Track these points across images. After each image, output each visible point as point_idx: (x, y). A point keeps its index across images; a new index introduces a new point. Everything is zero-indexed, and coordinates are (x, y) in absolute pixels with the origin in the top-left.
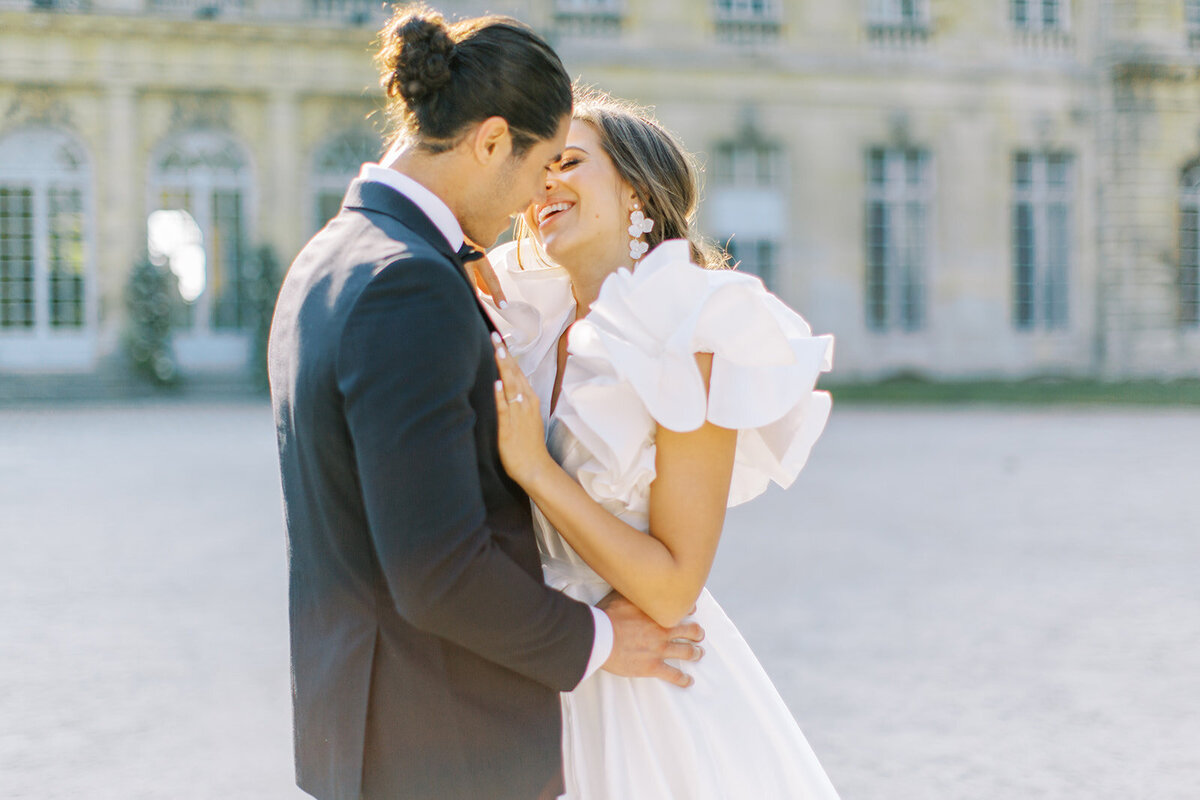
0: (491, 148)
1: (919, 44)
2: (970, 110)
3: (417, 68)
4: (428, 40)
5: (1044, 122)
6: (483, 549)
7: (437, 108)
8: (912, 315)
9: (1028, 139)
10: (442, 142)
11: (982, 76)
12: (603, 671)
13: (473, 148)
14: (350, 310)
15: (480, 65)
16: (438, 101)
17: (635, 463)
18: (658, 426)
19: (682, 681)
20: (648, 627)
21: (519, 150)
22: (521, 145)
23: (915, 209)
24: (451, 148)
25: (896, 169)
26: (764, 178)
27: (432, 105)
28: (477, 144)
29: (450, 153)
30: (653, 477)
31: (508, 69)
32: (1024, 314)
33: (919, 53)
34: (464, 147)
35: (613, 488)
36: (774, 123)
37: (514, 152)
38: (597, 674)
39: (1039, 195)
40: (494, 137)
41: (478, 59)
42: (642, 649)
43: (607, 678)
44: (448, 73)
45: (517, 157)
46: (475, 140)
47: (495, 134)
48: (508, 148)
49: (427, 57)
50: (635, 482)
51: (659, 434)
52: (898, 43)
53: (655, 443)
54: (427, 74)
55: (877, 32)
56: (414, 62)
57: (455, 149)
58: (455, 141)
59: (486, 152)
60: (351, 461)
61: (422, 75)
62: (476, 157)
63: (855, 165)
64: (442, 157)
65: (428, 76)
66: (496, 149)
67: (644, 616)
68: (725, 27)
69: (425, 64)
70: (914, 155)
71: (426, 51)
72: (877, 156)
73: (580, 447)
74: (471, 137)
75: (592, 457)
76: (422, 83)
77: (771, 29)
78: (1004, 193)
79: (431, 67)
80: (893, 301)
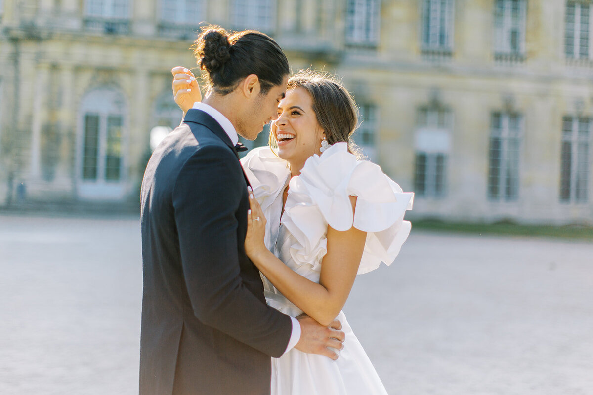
0: (251, 90)
1: (519, 64)
2: (543, 95)
3: (214, 53)
4: (218, 40)
5: (579, 103)
6: (237, 287)
7: (224, 72)
8: (511, 193)
9: (571, 110)
10: (228, 89)
11: (549, 79)
12: (295, 349)
13: (242, 90)
14: (182, 168)
15: (244, 51)
16: (225, 69)
17: (317, 246)
18: (329, 228)
19: (334, 357)
20: (320, 328)
21: (264, 90)
22: (265, 88)
23: (515, 143)
24: (232, 91)
25: (505, 122)
26: (441, 124)
27: (222, 71)
28: (244, 87)
29: (232, 93)
30: (325, 253)
31: (257, 52)
32: (565, 194)
33: (519, 67)
34: (238, 90)
35: (306, 258)
36: (448, 98)
37: (262, 91)
38: (291, 351)
39: (575, 137)
40: (252, 84)
41: (243, 48)
42: (315, 339)
43: (297, 353)
44: (229, 55)
45: (263, 94)
46: (243, 86)
47: (252, 83)
48: (259, 89)
49: (218, 48)
50: (316, 255)
51: (329, 231)
52: (509, 62)
53: (327, 238)
54: (219, 55)
55: (499, 57)
56: (213, 51)
57: (234, 91)
58: (234, 87)
59: (249, 91)
60: (176, 242)
61: (216, 56)
62: (244, 94)
63: (486, 119)
64: (229, 96)
65: (219, 56)
66: (253, 90)
67: (317, 323)
68: (425, 53)
69: (218, 51)
70: (515, 116)
71: (218, 45)
72: (496, 116)
73: (292, 237)
74: (241, 84)
75: (297, 242)
76: (217, 60)
77: (448, 54)
78: (558, 136)
79: (220, 52)
80: (502, 185)
